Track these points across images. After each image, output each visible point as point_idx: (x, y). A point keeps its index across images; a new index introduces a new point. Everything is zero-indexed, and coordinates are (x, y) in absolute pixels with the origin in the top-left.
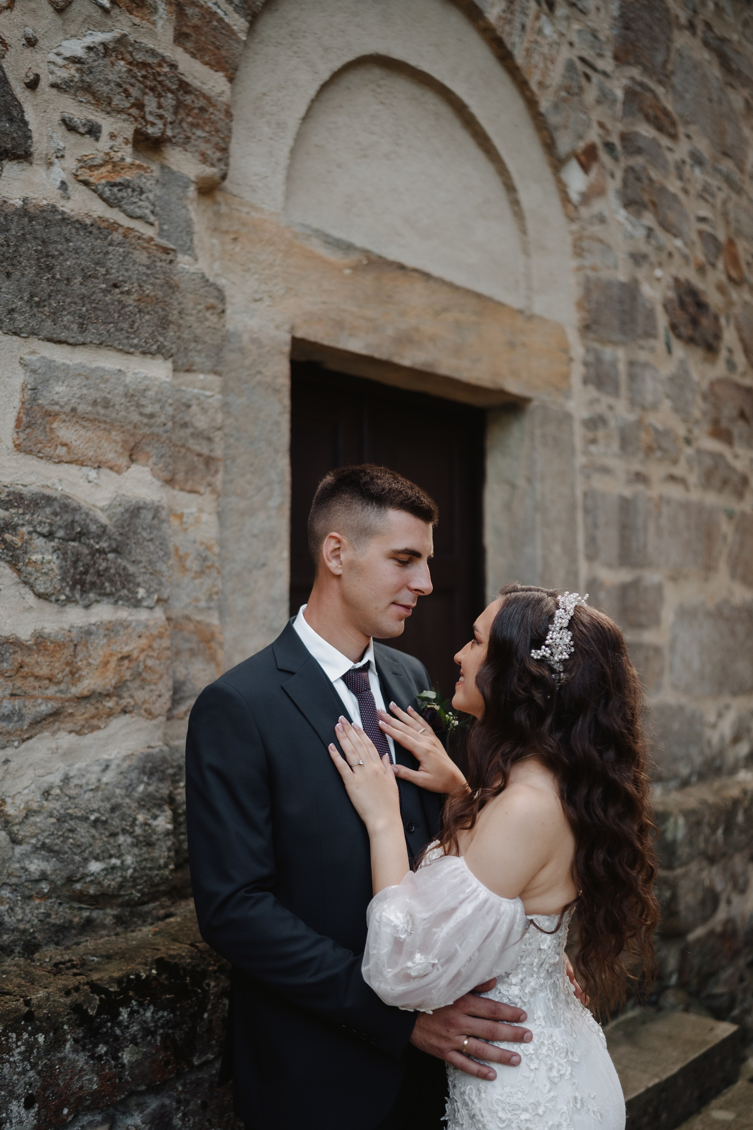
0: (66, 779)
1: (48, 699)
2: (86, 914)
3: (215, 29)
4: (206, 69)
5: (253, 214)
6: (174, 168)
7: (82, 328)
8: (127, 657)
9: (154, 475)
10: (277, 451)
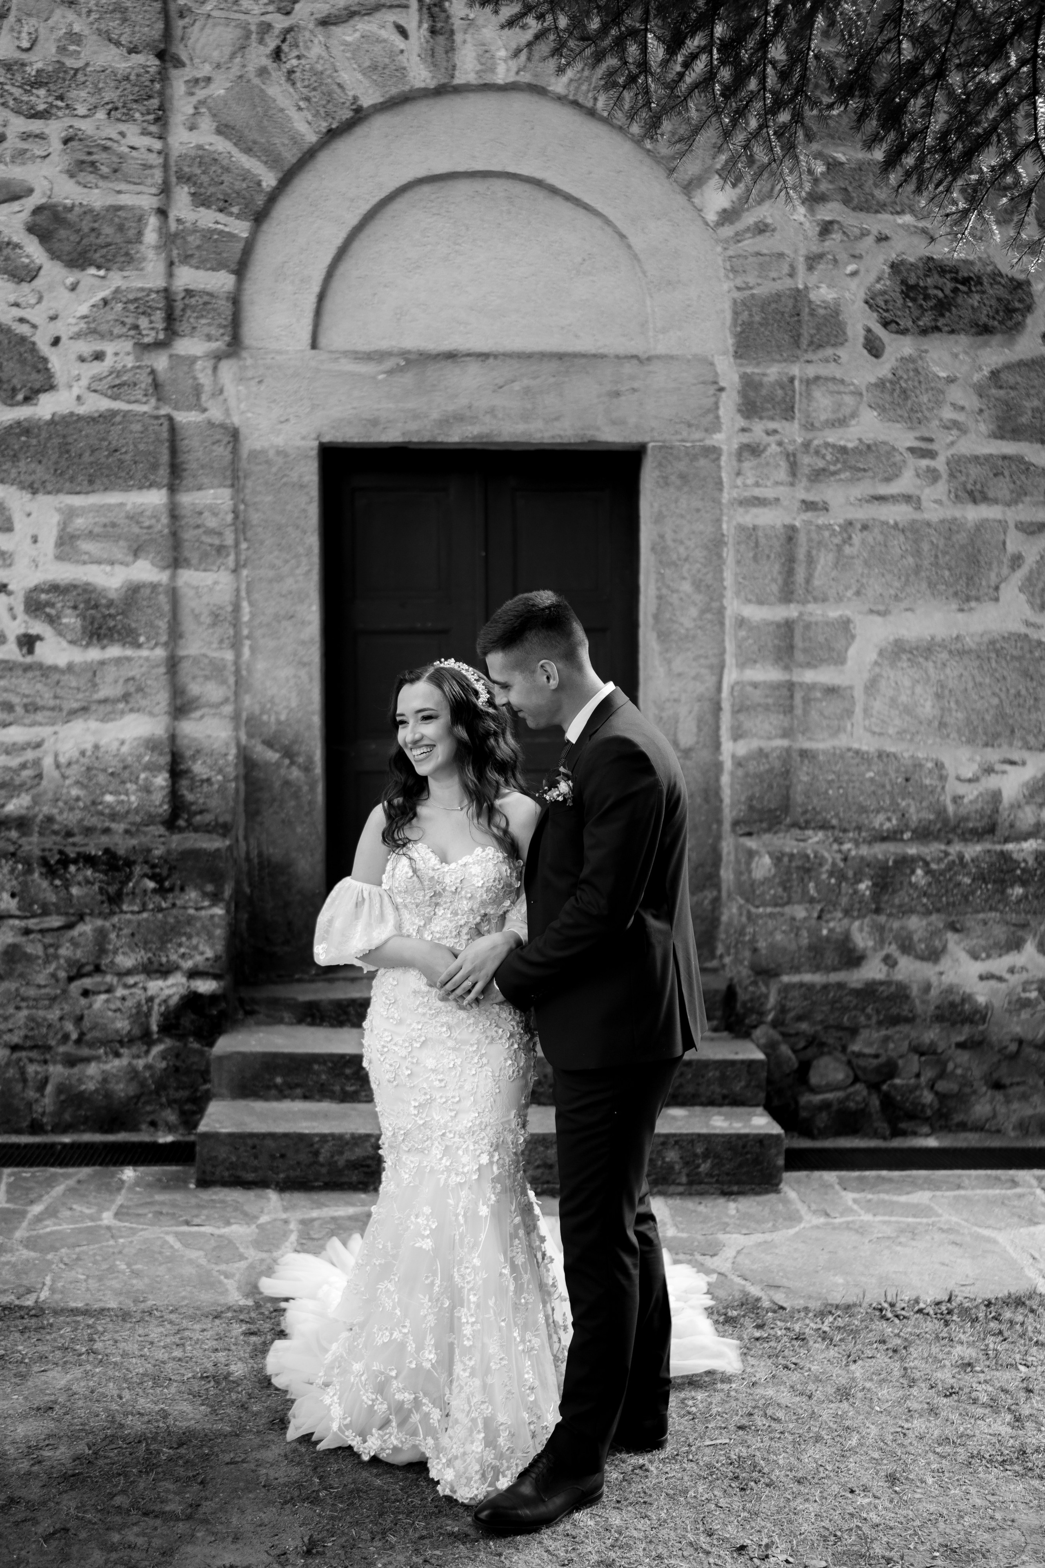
0: (96, 747)
1: (77, 700)
2: (107, 824)
3: (216, 241)
4: (210, 273)
5: (278, 357)
6: (182, 353)
7: (91, 482)
8: (133, 679)
9: (153, 564)
10: (304, 532)
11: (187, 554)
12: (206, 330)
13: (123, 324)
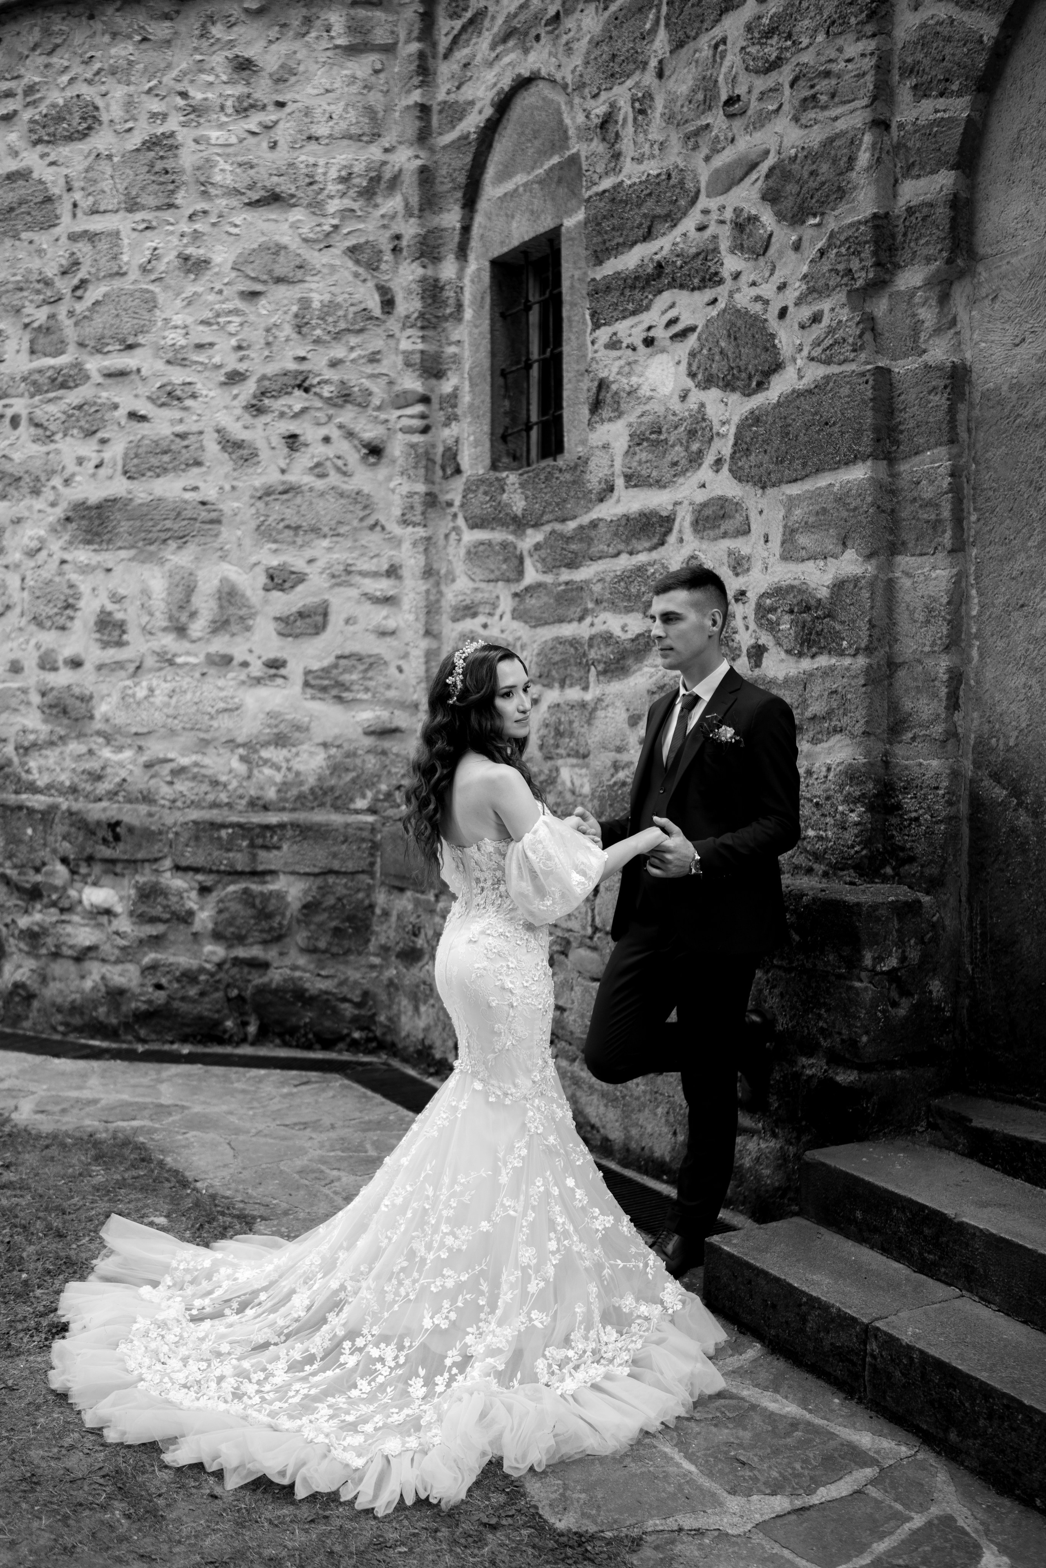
3: (936, 134)
4: (930, 178)
6: (903, 288)
7: (805, 466)
9: (859, 553)
11: (905, 536)
12: (925, 251)
13: (837, 272)
